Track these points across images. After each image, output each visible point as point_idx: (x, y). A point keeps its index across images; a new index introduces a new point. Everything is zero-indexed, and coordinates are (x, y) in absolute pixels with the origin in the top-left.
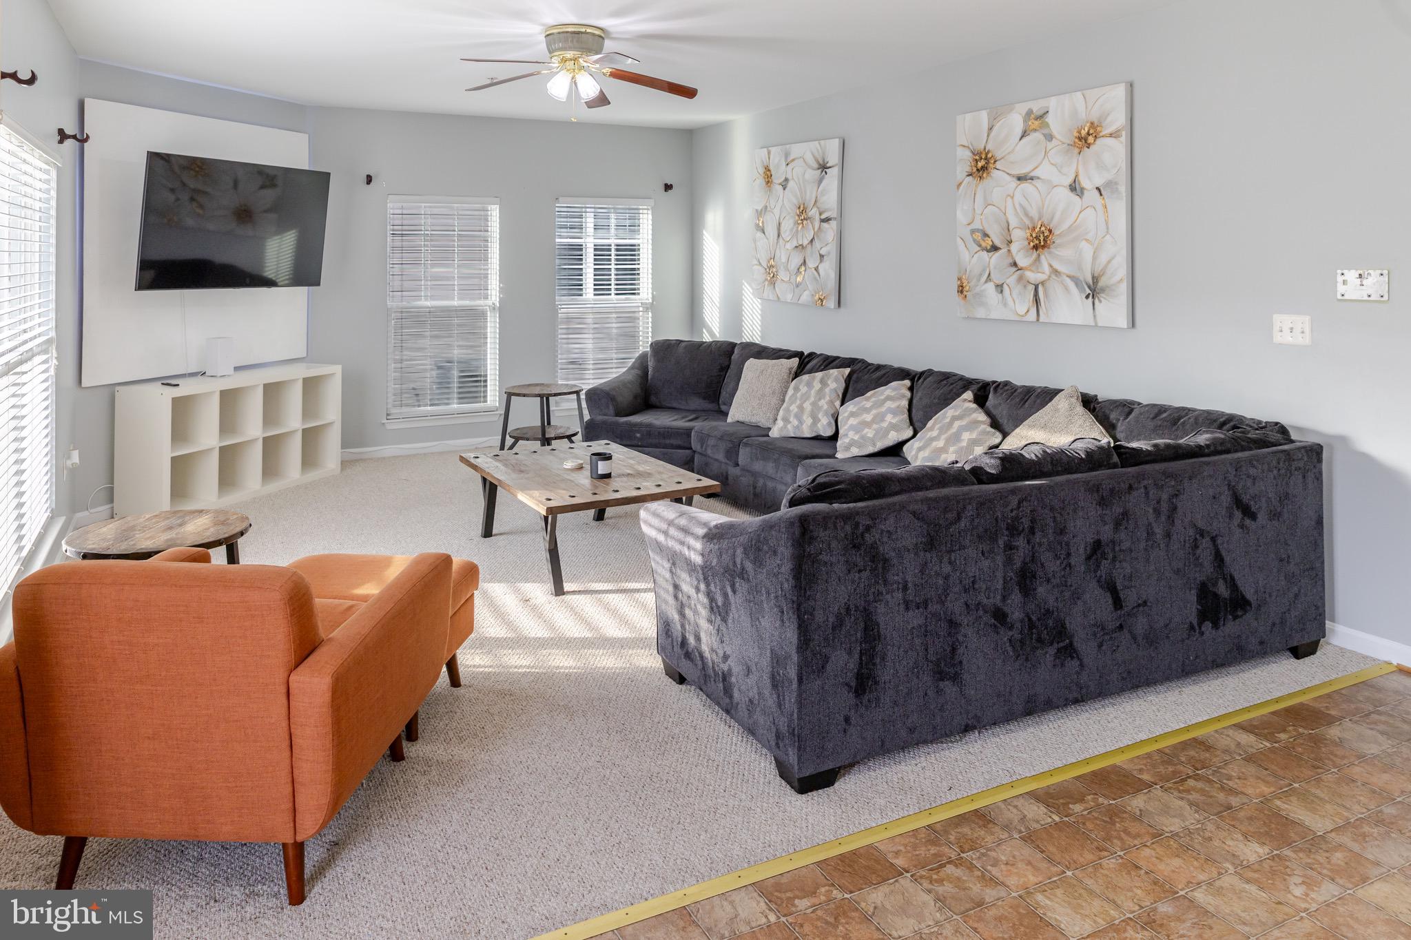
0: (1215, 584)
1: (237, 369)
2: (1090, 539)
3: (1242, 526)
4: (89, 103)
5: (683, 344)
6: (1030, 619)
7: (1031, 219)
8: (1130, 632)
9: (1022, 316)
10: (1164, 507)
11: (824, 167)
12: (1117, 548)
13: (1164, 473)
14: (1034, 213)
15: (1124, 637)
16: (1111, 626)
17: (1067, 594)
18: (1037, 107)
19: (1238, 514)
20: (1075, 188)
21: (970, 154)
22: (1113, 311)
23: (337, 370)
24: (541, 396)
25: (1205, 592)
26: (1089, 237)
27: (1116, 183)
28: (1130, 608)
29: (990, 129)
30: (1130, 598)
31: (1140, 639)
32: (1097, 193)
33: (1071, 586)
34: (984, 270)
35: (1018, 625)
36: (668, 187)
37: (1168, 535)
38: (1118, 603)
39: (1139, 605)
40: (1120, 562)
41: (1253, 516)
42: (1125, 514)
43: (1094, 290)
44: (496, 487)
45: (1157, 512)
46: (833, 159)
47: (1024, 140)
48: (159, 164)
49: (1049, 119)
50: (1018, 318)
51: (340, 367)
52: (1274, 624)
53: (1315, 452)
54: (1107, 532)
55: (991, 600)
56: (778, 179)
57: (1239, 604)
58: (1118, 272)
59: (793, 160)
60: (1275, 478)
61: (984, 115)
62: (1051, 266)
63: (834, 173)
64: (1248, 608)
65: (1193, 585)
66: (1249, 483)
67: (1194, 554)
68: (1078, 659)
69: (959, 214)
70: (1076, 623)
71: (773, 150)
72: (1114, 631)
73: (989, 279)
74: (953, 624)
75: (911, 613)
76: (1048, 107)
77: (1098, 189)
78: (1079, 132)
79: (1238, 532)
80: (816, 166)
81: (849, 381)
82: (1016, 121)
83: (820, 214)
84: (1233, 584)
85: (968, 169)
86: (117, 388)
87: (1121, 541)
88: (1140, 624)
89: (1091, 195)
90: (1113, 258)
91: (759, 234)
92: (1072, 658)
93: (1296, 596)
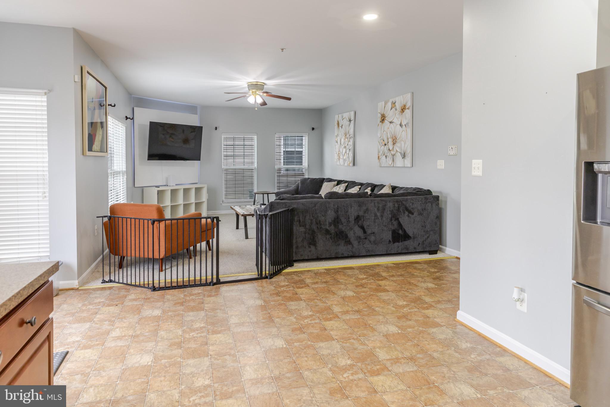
0: (398, 231)
1: (176, 185)
2: (356, 214)
3: (408, 216)
4: (135, 108)
5: (309, 179)
6: (337, 233)
7: (392, 135)
8: (369, 240)
9: (390, 165)
10: (380, 208)
11: (350, 121)
12: (365, 218)
13: (380, 200)
14: (393, 133)
15: (367, 241)
16: (363, 237)
17: (348, 228)
18: (394, 100)
19: (407, 213)
20: (401, 125)
21: (381, 115)
22: (408, 162)
23: (205, 187)
24: (262, 194)
25: (394, 232)
26: (403, 140)
27: (409, 123)
28: (369, 234)
29: (385, 107)
30: (369, 231)
31: (372, 242)
32: (405, 126)
33: (350, 226)
34: (383, 152)
35: (333, 234)
36: (313, 129)
37: (382, 216)
38: (365, 232)
39: (372, 233)
40: (366, 221)
41: (413, 214)
42: (367, 209)
43: (404, 156)
44: (239, 215)
45: (378, 209)
46: (352, 118)
47: (392, 110)
48: (153, 125)
49: (396, 104)
50: (389, 166)
51: (206, 185)
52: (419, 244)
53: (437, 198)
54: (361, 213)
55: (325, 227)
56: (340, 125)
57: (406, 237)
58: (409, 151)
59: (344, 119)
60: (420, 204)
61: (383, 103)
62: (396, 149)
63: (352, 122)
64: (410, 238)
65: (390, 230)
66: (411, 204)
67: (391, 222)
68: (352, 245)
69: (378, 135)
70: (351, 235)
71: (339, 115)
72: (364, 239)
73: (384, 154)
74: (313, 232)
75: (301, 228)
76: (396, 100)
77: (405, 125)
78: (402, 108)
79: (407, 218)
80: (348, 120)
81: (347, 187)
82: (389, 105)
83: (349, 136)
84: (405, 231)
85: (380, 120)
86: (144, 188)
87: (366, 216)
88: (372, 238)
89: (404, 127)
90: (408, 146)
91: (336, 143)
92: (350, 244)
93: (428, 237)
